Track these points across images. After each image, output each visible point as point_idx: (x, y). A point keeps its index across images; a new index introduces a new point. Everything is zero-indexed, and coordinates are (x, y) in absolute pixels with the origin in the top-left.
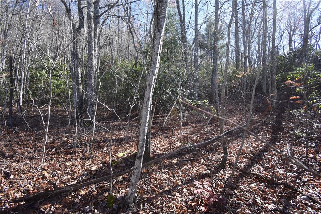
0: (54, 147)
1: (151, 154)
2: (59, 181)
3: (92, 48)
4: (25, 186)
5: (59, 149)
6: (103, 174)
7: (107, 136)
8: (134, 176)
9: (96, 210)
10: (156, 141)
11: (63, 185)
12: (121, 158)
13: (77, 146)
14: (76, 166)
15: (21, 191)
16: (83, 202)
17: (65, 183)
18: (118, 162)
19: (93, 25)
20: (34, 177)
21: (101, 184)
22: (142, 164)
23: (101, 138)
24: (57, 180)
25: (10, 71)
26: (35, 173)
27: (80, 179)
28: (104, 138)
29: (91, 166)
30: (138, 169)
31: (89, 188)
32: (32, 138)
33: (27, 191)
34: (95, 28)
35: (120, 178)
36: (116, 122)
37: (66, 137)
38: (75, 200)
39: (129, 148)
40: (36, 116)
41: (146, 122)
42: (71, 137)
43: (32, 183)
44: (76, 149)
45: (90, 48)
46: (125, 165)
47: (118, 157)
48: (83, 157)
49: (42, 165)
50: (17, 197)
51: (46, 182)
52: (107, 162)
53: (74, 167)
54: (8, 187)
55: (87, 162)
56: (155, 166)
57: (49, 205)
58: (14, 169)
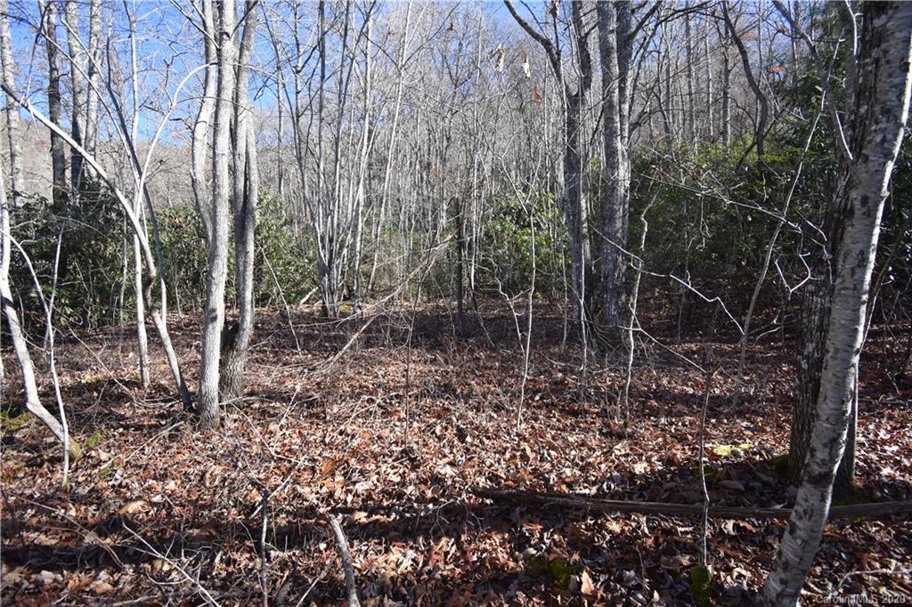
0: (539, 391)
1: (854, 477)
2: (556, 476)
3: (616, 132)
4: (492, 465)
5: (549, 396)
6: (669, 495)
7: (665, 382)
8: (795, 539)
9: (655, 592)
10: (871, 427)
11: (564, 487)
12: (724, 461)
13: (588, 398)
14: (590, 449)
15: (485, 474)
16: (616, 554)
17: (570, 486)
18: (717, 471)
19: (617, 67)
20: (506, 449)
21: (667, 524)
22: (831, 505)
23: (650, 388)
24: (551, 471)
25: (457, 227)
26: (506, 442)
27: (605, 486)
28: (658, 386)
29: (630, 459)
30: (813, 518)
31: (629, 519)
32: (497, 364)
33: (494, 478)
34: (620, 74)
35: (729, 526)
36: (691, 343)
37: (560, 371)
38: (596, 540)
39: (748, 433)
40: (498, 318)
41: (852, 347)
42: (572, 372)
43: (502, 462)
44: (586, 405)
45: (610, 134)
46: (742, 488)
47: (715, 455)
48: (605, 430)
49: (518, 426)
50: (478, 484)
51: (529, 468)
52: (675, 460)
53: (585, 452)
54: (464, 459)
55: (617, 447)
56: (876, 525)
57: (539, 527)
58: (472, 423)
